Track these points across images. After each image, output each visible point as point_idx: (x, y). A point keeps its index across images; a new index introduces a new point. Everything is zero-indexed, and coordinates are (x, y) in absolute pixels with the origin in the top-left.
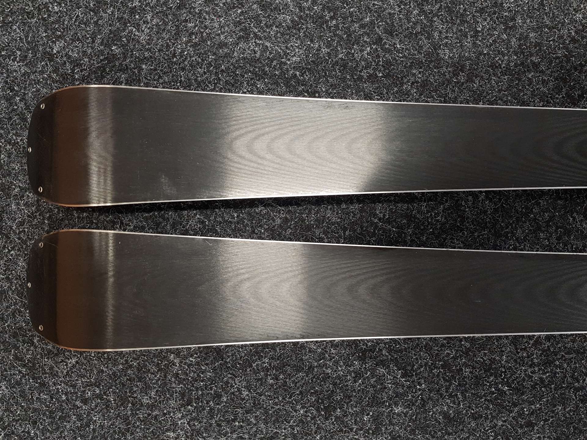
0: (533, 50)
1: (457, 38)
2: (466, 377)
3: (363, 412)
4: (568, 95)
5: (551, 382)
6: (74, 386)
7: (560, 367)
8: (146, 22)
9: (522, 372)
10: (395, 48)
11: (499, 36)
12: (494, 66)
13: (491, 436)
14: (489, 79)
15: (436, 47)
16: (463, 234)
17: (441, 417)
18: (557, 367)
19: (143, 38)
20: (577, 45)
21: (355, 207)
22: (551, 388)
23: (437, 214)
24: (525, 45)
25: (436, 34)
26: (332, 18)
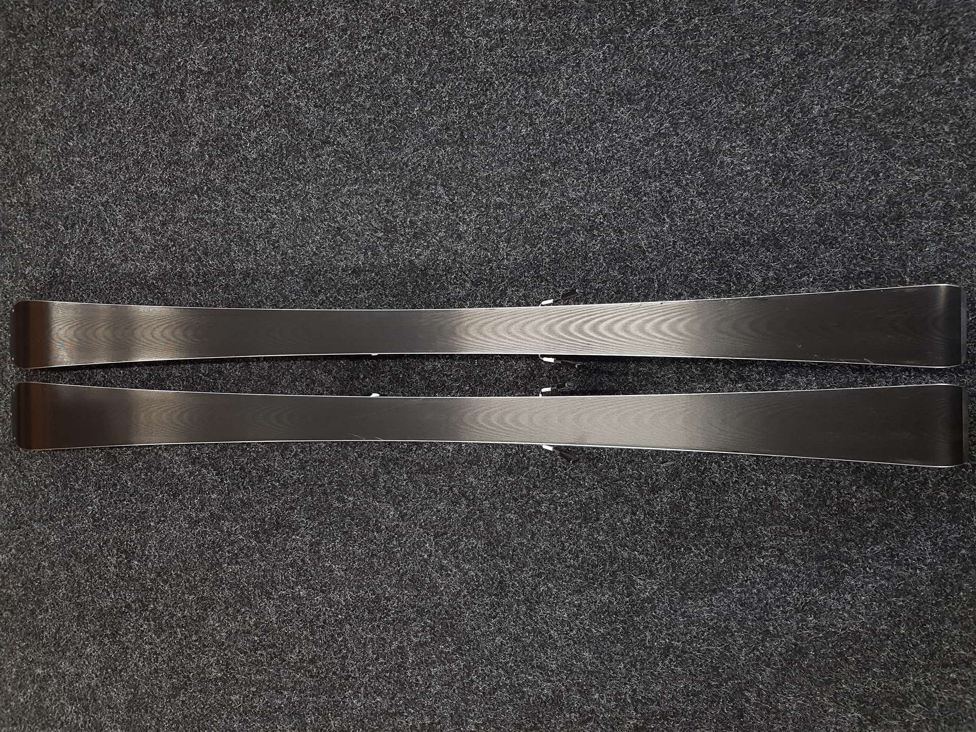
0: (291, 262)
1: (245, 256)
2: (254, 477)
3: (194, 497)
4: (313, 291)
6: (40, 477)
7: (310, 471)
8: (72, 253)
11: (270, 253)
12: (268, 273)
13: (269, 515)
15: (233, 262)
16: (251, 383)
17: (239, 502)
18: (308, 470)
19: (71, 264)
20: (317, 257)
21: (188, 366)
23: (236, 371)
24: (286, 258)
25: (232, 253)
26: (173, 246)
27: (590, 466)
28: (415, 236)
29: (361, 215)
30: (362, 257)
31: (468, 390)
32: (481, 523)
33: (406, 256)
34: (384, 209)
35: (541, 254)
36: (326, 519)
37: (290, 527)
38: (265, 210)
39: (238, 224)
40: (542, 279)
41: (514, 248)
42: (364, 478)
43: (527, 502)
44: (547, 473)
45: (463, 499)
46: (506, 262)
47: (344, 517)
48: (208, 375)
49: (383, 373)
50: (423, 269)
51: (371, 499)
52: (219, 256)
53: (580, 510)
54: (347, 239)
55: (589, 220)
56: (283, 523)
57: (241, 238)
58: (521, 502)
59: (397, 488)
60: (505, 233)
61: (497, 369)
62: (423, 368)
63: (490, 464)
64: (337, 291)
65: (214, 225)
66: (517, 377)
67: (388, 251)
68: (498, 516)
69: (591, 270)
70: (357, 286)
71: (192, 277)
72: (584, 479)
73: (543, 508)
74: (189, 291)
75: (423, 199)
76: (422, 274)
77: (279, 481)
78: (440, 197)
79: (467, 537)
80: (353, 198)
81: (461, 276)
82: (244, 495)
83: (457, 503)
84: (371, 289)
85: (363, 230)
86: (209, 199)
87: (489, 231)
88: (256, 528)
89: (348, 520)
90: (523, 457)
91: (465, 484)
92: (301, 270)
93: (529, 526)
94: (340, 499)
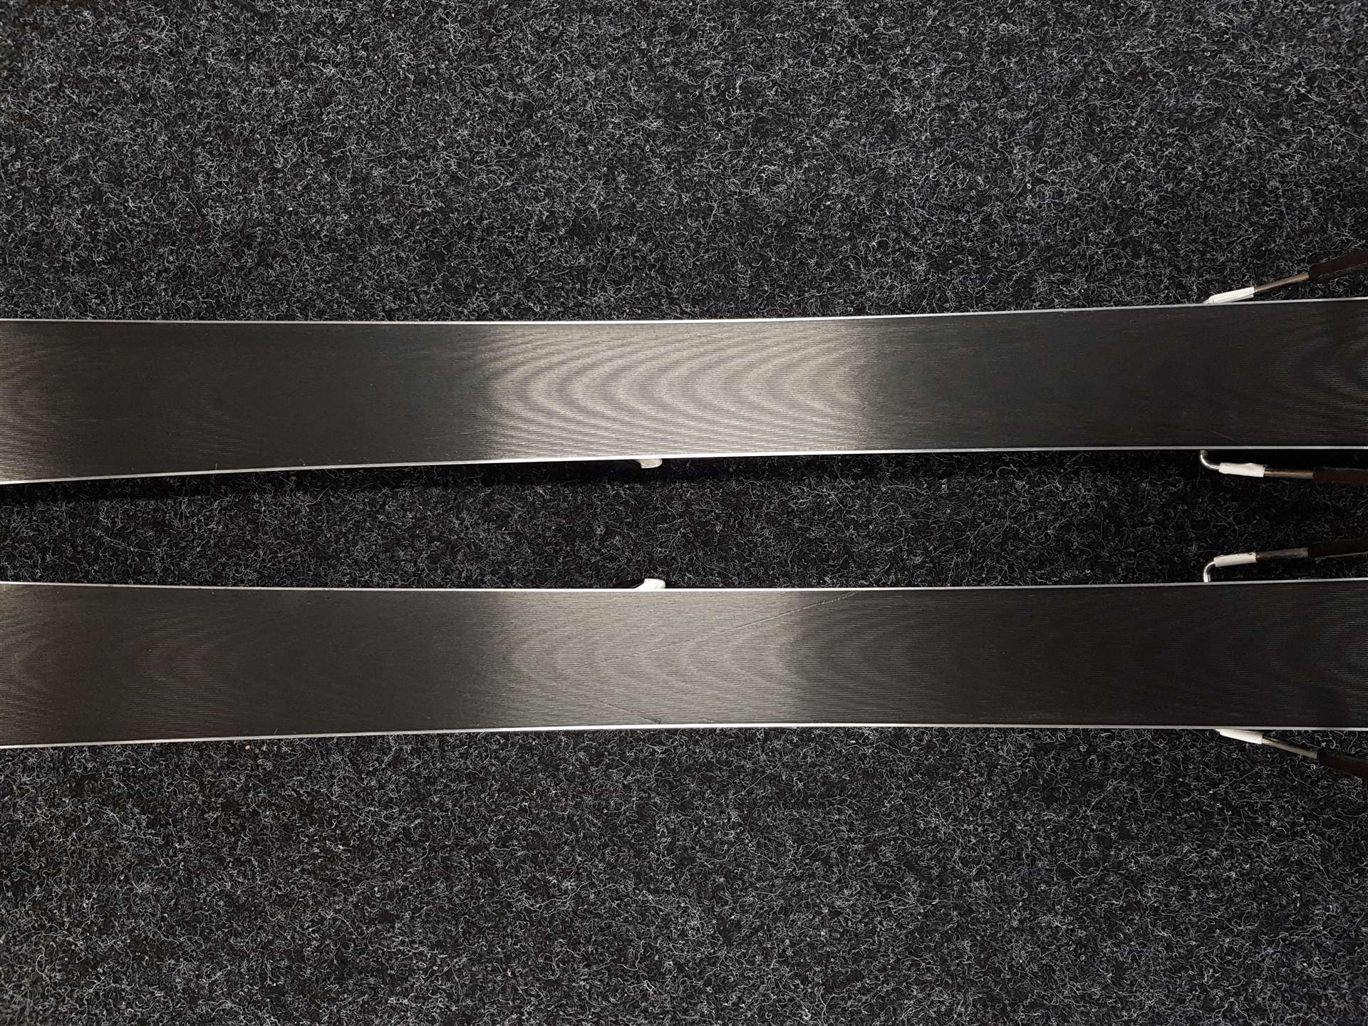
0: (380, 202)
1: (239, 185)
2: (266, 828)
3: (81, 892)
4: (447, 286)
5: (424, 836)
7: (441, 806)
9: (368, 815)
10: (125, 207)
11: (315, 177)
12: (308, 235)
13: (314, 939)
14: (298, 260)
15: (200, 203)
16: (257, 554)
17: (222, 903)
18: (434, 805)
20: (461, 189)
21: (60, 508)
22: (424, 848)
23: (209, 519)
24: (364, 192)
25: (200, 178)
26: (14, 157)
27: (1283, 773)
28: (759, 128)
29: (595, 67)
30: (599, 189)
31: (921, 566)
32: (966, 944)
33: (733, 184)
34: (665, 53)
35: (1133, 180)
36: (491, 945)
37: (380, 972)
38: (301, 54)
39: (218, 96)
40: (1137, 248)
41: (1054, 163)
42: (610, 825)
43: (1101, 880)
44: (1160, 797)
45: (910, 879)
46: (1029, 202)
47: (548, 937)
48: (122, 534)
49: (664, 518)
50: (784, 221)
51: (631, 883)
52: (157, 185)
53: (1254, 895)
54: (553, 137)
55: (1266, 88)
56: (361, 960)
57: (227, 134)
58: (1084, 880)
59: (711, 852)
60: (1026, 121)
61: (1006, 503)
62: (783, 504)
63: (990, 774)
64: (524, 288)
65: (145, 96)
66: (1067, 528)
67: (677, 172)
68: (1015, 924)
69: (1277, 226)
70: (584, 271)
71: (74, 247)
72: (1266, 809)
73: (1150, 896)
74: (62, 288)
75: (781, 26)
76: (780, 236)
77: (344, 839)
78: (832, 19)
79: (922, 984)
80: (570, 21)
81: (896, 241)
82: (235, 884)
83: (894, 888)
84: (628, 280)
85: (602, 112)
86: (130, 23)
87: (979, 114)
88: (275, 977)
89: (559, 946)
90: (1088, 753)
91: (916, 835)
92: (412, 226)
93: (1107, 947)
94: (533, 888)
